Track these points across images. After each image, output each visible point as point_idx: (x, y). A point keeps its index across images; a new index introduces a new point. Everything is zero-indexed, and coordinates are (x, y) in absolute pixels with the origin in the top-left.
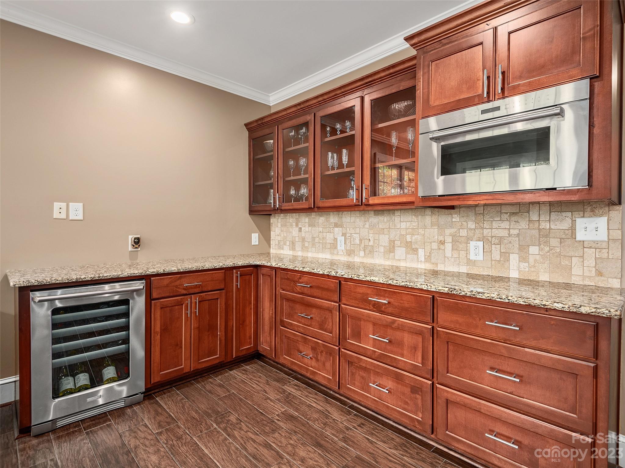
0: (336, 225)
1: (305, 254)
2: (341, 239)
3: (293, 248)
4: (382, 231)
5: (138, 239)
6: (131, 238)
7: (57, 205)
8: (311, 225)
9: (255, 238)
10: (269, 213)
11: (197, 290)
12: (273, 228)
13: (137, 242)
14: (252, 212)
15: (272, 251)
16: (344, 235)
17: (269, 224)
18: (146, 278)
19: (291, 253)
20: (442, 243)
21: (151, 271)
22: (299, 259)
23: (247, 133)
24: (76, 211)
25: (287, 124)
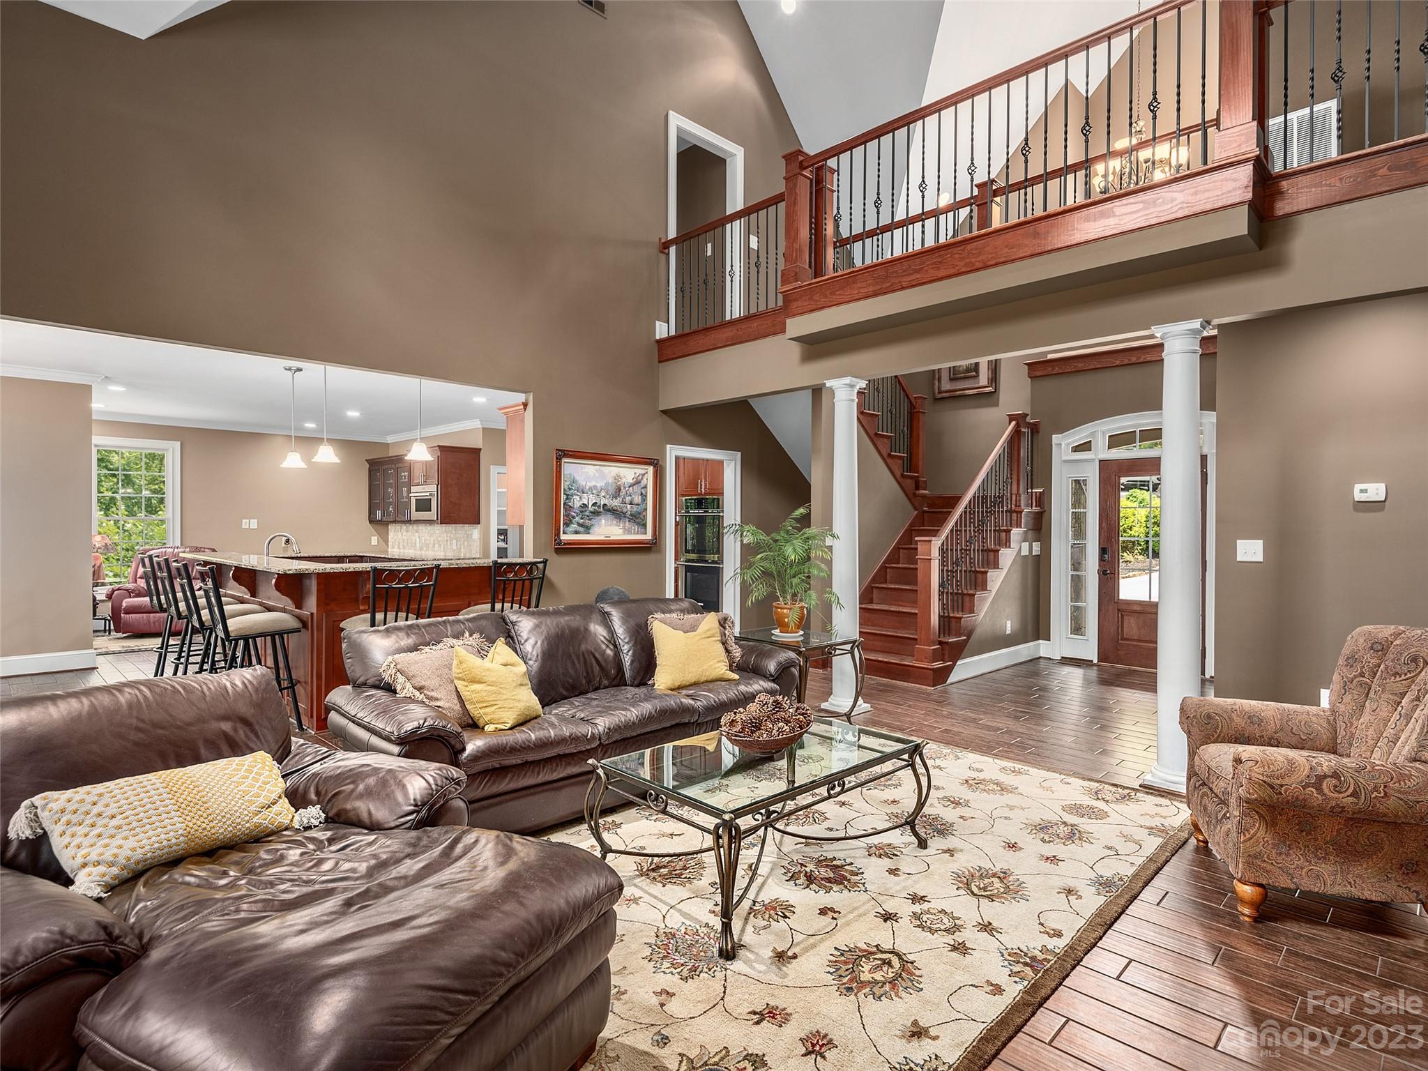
3: (399, 548)
7: (244, 521)
8: (407, 531)
9: (374, 540)
10: (386, 523)
12: (389, 533)
14: (372, 521)
15: (389, 550)
17: (386, 531)
19: (398, 550)
23: (367, 466)
24: (254, 524)
25: (385, 467)
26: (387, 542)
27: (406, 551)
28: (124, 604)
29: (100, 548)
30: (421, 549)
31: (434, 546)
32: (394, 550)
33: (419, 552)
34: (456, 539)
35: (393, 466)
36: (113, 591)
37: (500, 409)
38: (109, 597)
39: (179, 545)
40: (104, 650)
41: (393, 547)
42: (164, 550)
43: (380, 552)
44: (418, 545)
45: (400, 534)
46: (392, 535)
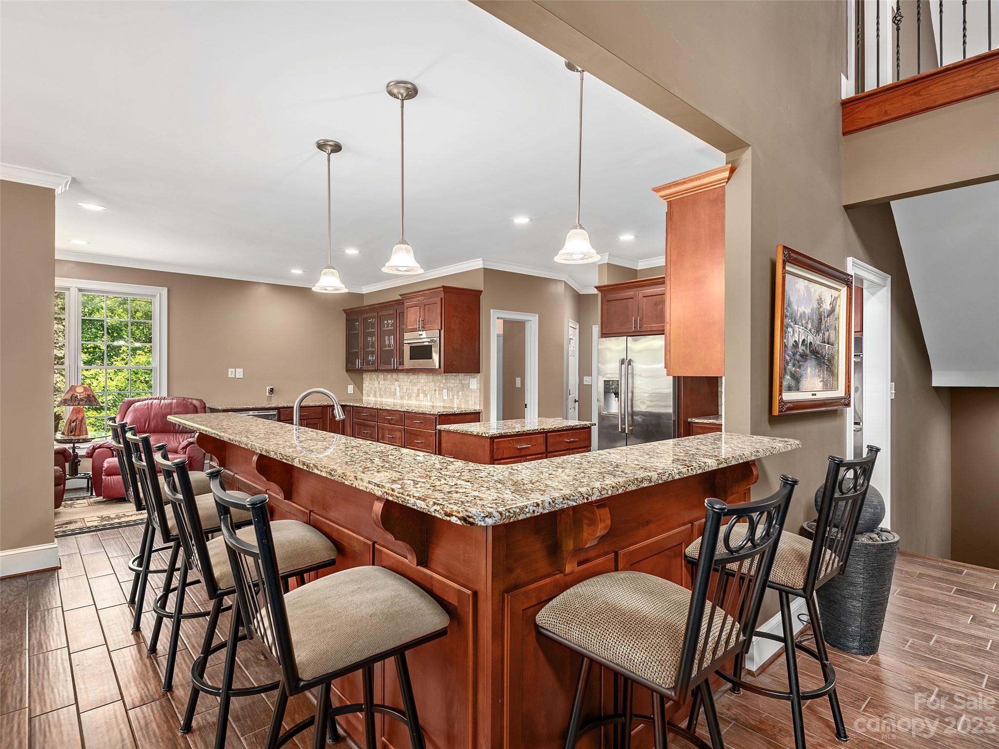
0: (396, 380)
1: (381, 400)
2: (398, 389)
3: (375, 396)
4: (414, 384)
5: (272, 389)
6: (268, 388)
7: (230, 370)
8: (384, 380)
9: (351, 389)
10: (361, 371)
11: (305, 418)
12: (364, 382)
13: (272, 390)
14: (348, 370)
15: (364, 398)
16: (399, 386)
17: (362, 379)
18: (278, 409)
19: (374, 399)
20: (435, 390)
21: (280, 405)
22: (378, 403)
23: (345, 315)
24: (240, 373)
25: (366, 316)
26: (361, 390)
27: (384, 400)
28: (105, 465)
29: (81, 400)
30: (402, 398)
31: (418, 395)
32: (369, 398)
33: (399, 401)
34: (447, 389)
35: (375, 314)
36: (94, 449)
37: (657, 190)
38: (90, 455)
39: (166, 396)
40: (79, 525)
41: (369, 396)
42: (150, 401)
43: (356, 401)
44: (398, 394)
45: (376, 383)
46: (366, 384)
